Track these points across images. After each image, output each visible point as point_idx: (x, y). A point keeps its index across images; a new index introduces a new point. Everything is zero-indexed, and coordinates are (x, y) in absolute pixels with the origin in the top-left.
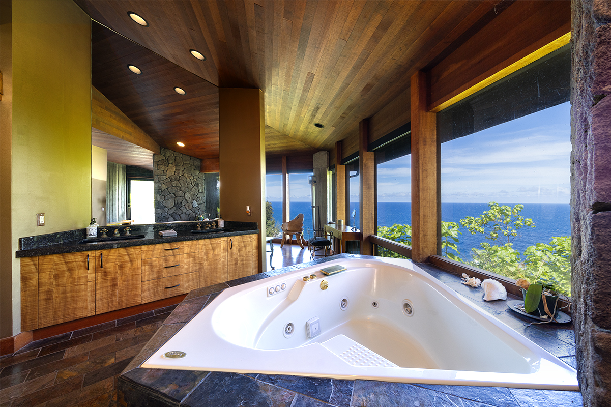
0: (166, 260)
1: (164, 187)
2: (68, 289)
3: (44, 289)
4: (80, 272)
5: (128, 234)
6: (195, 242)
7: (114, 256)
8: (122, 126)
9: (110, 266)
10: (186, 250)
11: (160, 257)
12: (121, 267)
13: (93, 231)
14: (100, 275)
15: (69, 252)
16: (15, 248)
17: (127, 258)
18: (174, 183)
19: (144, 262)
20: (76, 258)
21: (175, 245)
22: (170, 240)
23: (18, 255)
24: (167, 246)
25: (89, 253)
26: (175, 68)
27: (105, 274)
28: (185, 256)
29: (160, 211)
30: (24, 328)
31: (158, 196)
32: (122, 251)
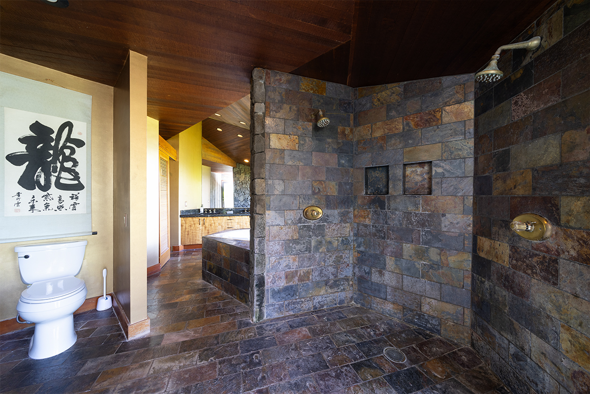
0: (228, 225)
1: (238, 188)
2: (194, 231)
3: (187, 230)
4: (197, 225)
5: (215, 212)
6: (240, 217)
7: (209, 220)
8: (216, 155)
9: (207, 224)
10: (237, 221)
11: (225, 223)
12: (211, 225)
13: (202, 211)
14: (204, 228)
15: (194, 217)
16: (180, 214)
17: (213, 222)
18: (244, 186)
19: (219, 224)
20: (196, 219)
21: (231, 218)
22: (230, 215)
23: (181, 216)
24: (228, 218)
25: (200, 218)
26: (236, 127)
27: (205, 228)
28: (236, 224)
29: (236, 203)
30: (181, 244)
31: (236, 194)
32: (211, 218)
